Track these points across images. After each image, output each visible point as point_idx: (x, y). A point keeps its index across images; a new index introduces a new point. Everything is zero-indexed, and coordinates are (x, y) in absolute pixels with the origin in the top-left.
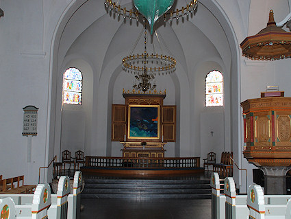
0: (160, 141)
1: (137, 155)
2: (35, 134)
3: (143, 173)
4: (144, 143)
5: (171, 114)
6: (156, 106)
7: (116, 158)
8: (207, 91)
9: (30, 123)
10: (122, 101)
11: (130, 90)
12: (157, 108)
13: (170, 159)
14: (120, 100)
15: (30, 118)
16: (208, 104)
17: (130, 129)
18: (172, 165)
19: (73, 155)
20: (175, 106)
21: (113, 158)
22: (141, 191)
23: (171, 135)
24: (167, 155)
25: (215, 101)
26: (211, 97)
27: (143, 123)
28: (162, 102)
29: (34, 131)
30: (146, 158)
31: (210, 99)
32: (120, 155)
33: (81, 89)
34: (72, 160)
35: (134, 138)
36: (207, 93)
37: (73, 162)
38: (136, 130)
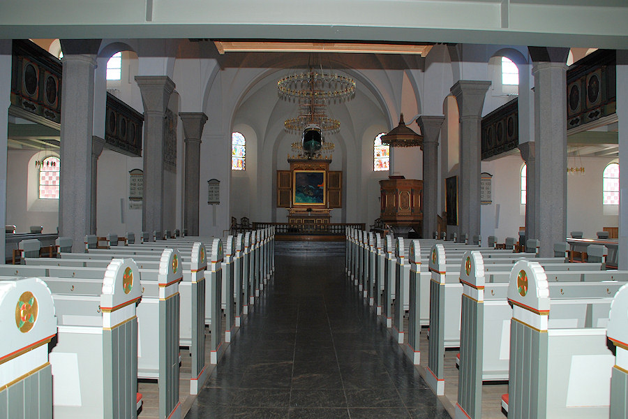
0: (325, 207)
1: (302, 221)
2: (218, 203)
3: (309, 238)
4: (309, 210)
5: (337, 179)
6: (322, 171)
7: (283, 224)
8: (375, 154)
9: (214, 193)
10: (286, 166)
11: (295, 156)
12: (322, 173)
13: (335, 225)
14: (285, 166)
15: (214, 190)
16: (377, 169)
17: (296, 195)
18: (336, 231)
19: (239, 222)
20: (341, 172)
21: (280, 224)
22: (307, 250)
23: (338, 201)
24: (332, 221)
25: (384, 165)
26: (380, 161)
27: (309, 189)
28: (327, 167)
29: (217, 201)
30: (311, 224)
31: (379, 163)
32: (286, 221)
33: (244, 154)
34: (238, 226)
35: (300, 204)
36: (376, 156)
37: (239, 228)
38: (301, 196)
